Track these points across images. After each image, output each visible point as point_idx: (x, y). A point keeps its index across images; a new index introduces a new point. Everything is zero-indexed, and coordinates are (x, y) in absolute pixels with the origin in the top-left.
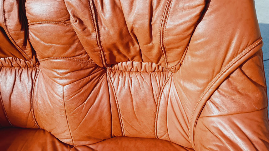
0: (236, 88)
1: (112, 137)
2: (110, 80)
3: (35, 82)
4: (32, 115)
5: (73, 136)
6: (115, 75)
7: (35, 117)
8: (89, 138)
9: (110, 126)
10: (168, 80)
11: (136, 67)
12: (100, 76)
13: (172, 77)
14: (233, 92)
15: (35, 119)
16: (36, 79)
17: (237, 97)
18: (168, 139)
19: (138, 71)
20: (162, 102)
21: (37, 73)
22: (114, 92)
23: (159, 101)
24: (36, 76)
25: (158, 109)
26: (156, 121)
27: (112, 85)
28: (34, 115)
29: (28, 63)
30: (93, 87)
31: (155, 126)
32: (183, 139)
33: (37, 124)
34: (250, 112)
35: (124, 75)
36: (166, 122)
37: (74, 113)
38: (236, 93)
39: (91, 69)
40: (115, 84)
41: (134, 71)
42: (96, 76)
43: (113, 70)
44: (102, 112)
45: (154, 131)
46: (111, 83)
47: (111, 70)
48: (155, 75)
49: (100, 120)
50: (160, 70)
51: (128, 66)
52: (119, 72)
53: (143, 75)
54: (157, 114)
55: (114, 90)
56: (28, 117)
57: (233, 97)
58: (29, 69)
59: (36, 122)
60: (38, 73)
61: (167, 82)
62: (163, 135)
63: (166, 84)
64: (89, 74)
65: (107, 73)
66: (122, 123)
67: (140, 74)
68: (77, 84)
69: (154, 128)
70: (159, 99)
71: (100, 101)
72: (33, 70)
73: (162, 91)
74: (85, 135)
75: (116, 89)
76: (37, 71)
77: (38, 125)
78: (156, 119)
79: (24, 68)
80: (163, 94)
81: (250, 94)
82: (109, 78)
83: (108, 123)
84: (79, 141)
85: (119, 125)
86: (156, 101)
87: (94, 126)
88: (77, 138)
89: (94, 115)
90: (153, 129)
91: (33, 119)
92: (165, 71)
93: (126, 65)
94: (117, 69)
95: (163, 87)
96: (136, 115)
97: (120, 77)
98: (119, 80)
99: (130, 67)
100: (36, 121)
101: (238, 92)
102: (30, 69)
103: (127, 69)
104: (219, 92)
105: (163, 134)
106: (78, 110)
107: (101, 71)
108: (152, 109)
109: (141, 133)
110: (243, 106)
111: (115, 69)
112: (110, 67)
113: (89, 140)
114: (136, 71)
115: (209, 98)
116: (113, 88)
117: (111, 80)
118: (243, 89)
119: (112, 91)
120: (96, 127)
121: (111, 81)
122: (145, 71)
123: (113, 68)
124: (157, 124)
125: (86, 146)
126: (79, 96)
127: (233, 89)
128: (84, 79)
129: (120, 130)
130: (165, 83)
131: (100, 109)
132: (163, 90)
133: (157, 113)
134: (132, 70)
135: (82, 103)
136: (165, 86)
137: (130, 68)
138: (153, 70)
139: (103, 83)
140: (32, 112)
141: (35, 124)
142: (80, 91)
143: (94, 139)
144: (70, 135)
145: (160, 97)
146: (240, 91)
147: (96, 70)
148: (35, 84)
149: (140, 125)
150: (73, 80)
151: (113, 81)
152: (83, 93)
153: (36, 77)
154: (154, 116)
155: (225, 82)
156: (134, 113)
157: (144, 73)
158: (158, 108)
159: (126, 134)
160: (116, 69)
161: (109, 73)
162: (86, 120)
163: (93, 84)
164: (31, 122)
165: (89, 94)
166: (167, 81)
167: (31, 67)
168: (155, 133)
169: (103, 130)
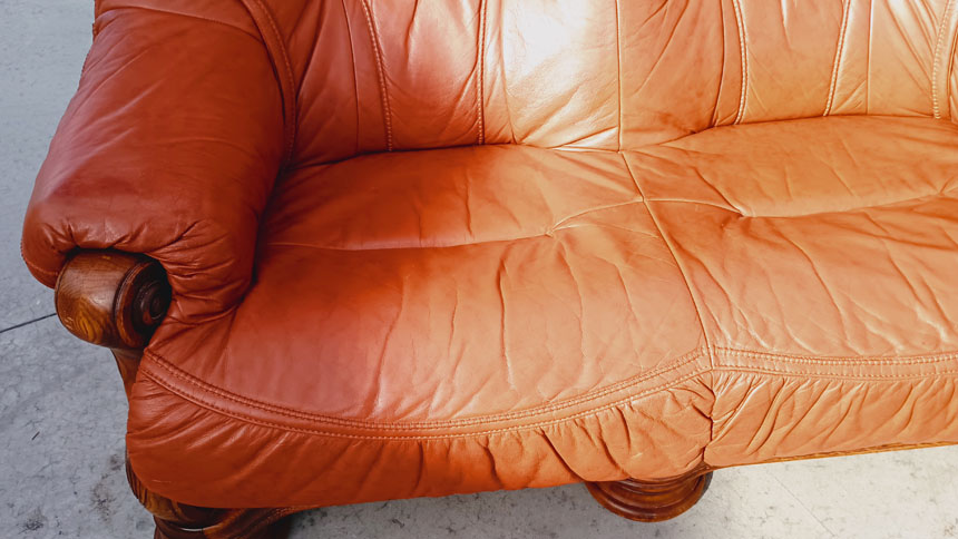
1: (711, 126)
4: (476, 87)
5: (624, 116)
7: (482, 92)
8: (664, 122)
15: (482, 102)
18: (860, 108)
25: (845, 15)
26: (839, 48)
28: (481, 87)
33: (483, 119)
44: (704, 37)
45: (829, 86)
49: (699, 61)
54: (842, 29)
56: (459, 96)
59: (482, 110)
62: (852, 92)
66: (746, 70)
69: (832, 72)
74: (660, 107)
83: (716, 68)
84: (637, 134)
85: (738, 78)
87: (684, 78)
88: (634, 124)
89: (685, 45)
90: (827, 78)
91: (475, 101)
96: (787, 40)
100: (482, 106)
105: (852, 87)
106: (651, 26)
108: (831, 15)
109: (792, 98)
113: (661, 130)
120: (687, 82)
124: (839, 61)
125: (660, 145)
131: (699, 26)
133: (843, 25)
135: (660, 5)
140: (476, 76)
141: (476, 119)
144: (615, 114)
154: (836, 36)
156: (785, 36)
158: (845, 12)
159: (746, 115)
162: (667, 59)
164: (466, 112)
168: (829, 91)
169: (700, 95)
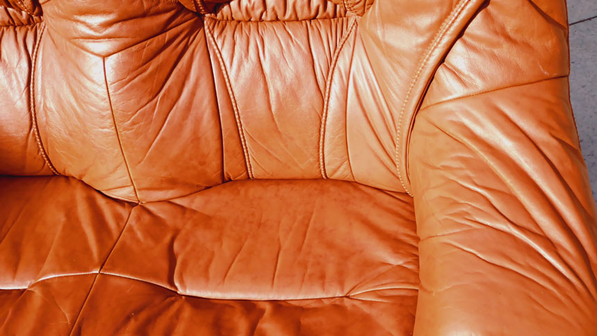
0: (503, 28)
1: (225, 180)
2: (213, 43)
3: (35, 60)
4: (36, 140)
5: (135, 179)
6: (224, 31)
7: (42, 144)
8: (172, 183)
9: (220, 153)
10: (349, 35)
11: (273, 9)
12: (189, 35)
13: (356, 27)
14: (494, 38)
15: (44, 151)
16: (37, 52)
17: (505, 50)
18: (349, 178)
19: (277, 19)
20: (336, 88)
21: (38, 38)
22: (224, 72)
23: (328, 87)
24: (37, 46)
25: (325, 107)
26: (322, 133)
27: (219, 55)
28: (41, 141)
29: (15, 14)
30: (174, 59)
31: (319, 148)
32: (384, 170)
33: (50, 162)
34: (532, 83)
35: (245, 30)
36: (344, 134)
37: (133, 124)
38: (502, 40)
39: (168, 15)
40: (226, 54)
41: (269, 19)
42: (181, 32)
43: (219, 22)
44: (198, 121)
45: (319, 161)
46: (217, 51)
47: (215, 21)
48: (318, 26)
49: (196, 138)
50: (328, 14)
51: (253, 8)
52: (234, 23)
53: (289, 28)
54: (324, 118)
55: (223, 68)
56: (25, 146)
57: (496, 51)
58: (17, 29)
59: (47, 157)
60: (41, 37)
61: (344, 42)
62: (339, 167)
63: (342, 46)
64: (164, 28)
65: (206, 27)
66: (245, 145)
67: (282, 27)
68: (137, 51)
69: (319, 151)
70: (328, 83)
71: (193, 94)
72: (29, 32)
73: (333, 62)
74: (164, 174)
75: (228, 64)
76: (38, 31)
77: (51, 165)
78: (322, 130)
79: (5, 29)
80: (336, 70)
81: (534, 42)
82: (211, 39)
83: (214, 145)
84: (151, 192)
85: (238, 150)
86: (322, 88)
87: (183, 152)
88: (144, 186)
89: (180, 127)
90: (316, 155)
91: (39, 150)
92: (341, 16)
93: (249, 5)
94: (229, 18)
95: (336, 54)
96: (276, 125)
97: (237, 35)
98: (234, 44)
99: (258, 8)
100: (45, 154)
101: (508, 38)
102: (20, 30)
103: (252, 13)
104: (465, 42)
105: (338, 164)
106: (143, 114)
107: (192, 21)
108: (313, 107)
109: (289, 167)
110: (518, 70)
111: (223, 17)
112: (210, 13)
113: (172, 189)
114: (274, 18)
115: (442, 60)
116: (222, 64)
117: (216, 43)
118: (518, 31)
119: (220, 70)
120: (187, 155)
121: (215, 47)
122: (293, 17)
123: (219, 15)
124: (323, 142)
125: (168, 202)
126: (144, 81)
127: (496, 33)
128: (153, 41)
129: (243, 161)
130: (341, 43)
131: (193, 112)
132: (336, 61)
133: (324, 115)
134: (264, 17)
135: (151, 97)
136: (341, 49)
137: (258, 12)
138: (313, 13)
139: (196, 50)
140: (34, 134)
141: (45, 162)
142: (145, 71)
143: (185, 184)
144: (128, 177)
145: (329, 79)
146: (512, 35)
147: (179, 19)
148: (35, 64)
149: (286, 146)
150: (126, 40)
151: (220, 47)
152: (151, 75)
153: (38, 48)
154: (318, 123)
155: (479, 16)
156: (273, 120)
157: (291, 24)
158: (326, 103)
159: (255, 172)
160: (225, 18)
161: (211, 28)
162: (163, 139)
163: (174, 53)
164: (35, 158)
165: (165, 76)
166: (346, 39)
167: (22, 25)
168: (319, 164)
169: (202, 164)
